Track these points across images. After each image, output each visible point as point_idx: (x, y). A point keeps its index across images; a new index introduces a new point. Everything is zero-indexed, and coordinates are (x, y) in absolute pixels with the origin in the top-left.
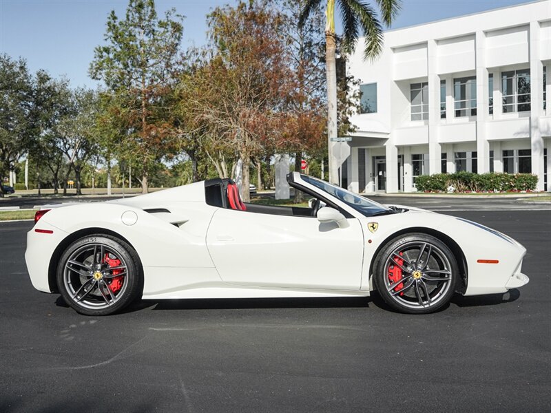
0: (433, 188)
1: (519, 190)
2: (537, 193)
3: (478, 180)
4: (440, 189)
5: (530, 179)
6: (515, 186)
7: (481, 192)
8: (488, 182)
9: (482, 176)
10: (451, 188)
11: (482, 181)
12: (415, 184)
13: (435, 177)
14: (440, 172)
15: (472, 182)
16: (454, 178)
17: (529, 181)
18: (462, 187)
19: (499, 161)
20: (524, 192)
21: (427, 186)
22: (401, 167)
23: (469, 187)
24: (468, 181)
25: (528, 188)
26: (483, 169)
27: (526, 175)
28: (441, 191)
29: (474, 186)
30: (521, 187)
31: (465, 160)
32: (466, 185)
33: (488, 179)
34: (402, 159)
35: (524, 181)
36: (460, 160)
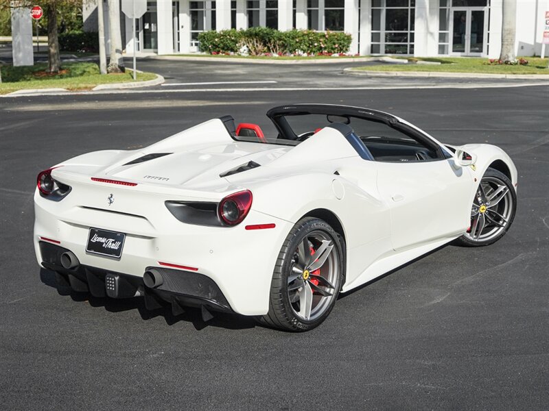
0: (223, 48)
1: (330, 53)
2: (352, 57)
3: (280, 40)
4: (232, 50)
5: (343, 39)
6: (325, 48)
7: (283, 57)
8: (293, 42)
9: (285, 34)
10: (243, 50)
11: (285, 41)
12: (194, 42)
13: (225, 34)
14: (229, 28)
15: (272, 41)
16: (249, 35)
17: (342, 42)
18: (260, 47)
19: (303, 14)
20: (337, 55)
21: (215, 46)
22: (176, 18)
23: (269, 48)
24: (267, 40)
25: (341, 50)
26: (284, 25)
27: (338, 32)
28: (232, 53)
29: (275, 46)
30: (332, 49)
31: (258, 11)
32: (265, 45)
33: (293, 38)
34: (176, 7)
35: (336, 41)
36: (252, 11)
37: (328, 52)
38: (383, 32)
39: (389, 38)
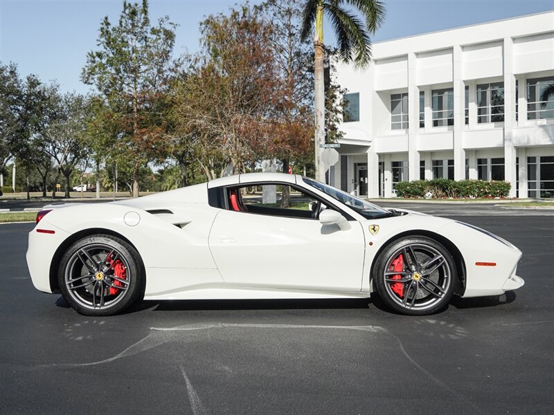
0: (412, 193)
1: (493, 197)
2: (510, 199)
3: (455, 187)
4: (420, 195)
5: (503, 186)
6: (489, 193)
7: (457, 199)
8: (464, 189)
9: (459, 183)
10: (429, 194)
11: (459, 188)
12: (394, 190)
13: (415, 183)
14: (418, 179)
15: (449, 188)
16: (432, 184)
17: (503, 188)
18: (440, 193)
19: (474, 169)
20: (498, 198)
21: (408, 192)
22: (382, 174)
23: (446, 193)
24: (445, 187)
25: (502, 194)
26: (459, 176)
27: (500, 182)
28: (420, 197)
29: (451, 192)
30: (495, 193)
31: (442, 168)
32: (444, 191)
33: (464, 186)
34: (382, 166)
35: (498, 188)
36: (437, 168)
37: (492, 196)
38: (538, 181)
39: (544, 186)
